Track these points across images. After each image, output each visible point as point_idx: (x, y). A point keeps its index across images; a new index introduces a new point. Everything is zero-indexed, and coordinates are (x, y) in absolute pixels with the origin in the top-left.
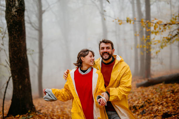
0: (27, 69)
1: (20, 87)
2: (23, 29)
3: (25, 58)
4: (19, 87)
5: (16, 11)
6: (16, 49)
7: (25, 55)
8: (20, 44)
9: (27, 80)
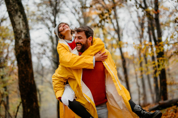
0: (34, 93)
1: (29, 110)
2: (30, 57)
3: (33, 83)
4: (27, 111)
5: (22, 43)
6: (23, 75)
7: (32, 81)
8: (27, 71)
9: (35, 103)
